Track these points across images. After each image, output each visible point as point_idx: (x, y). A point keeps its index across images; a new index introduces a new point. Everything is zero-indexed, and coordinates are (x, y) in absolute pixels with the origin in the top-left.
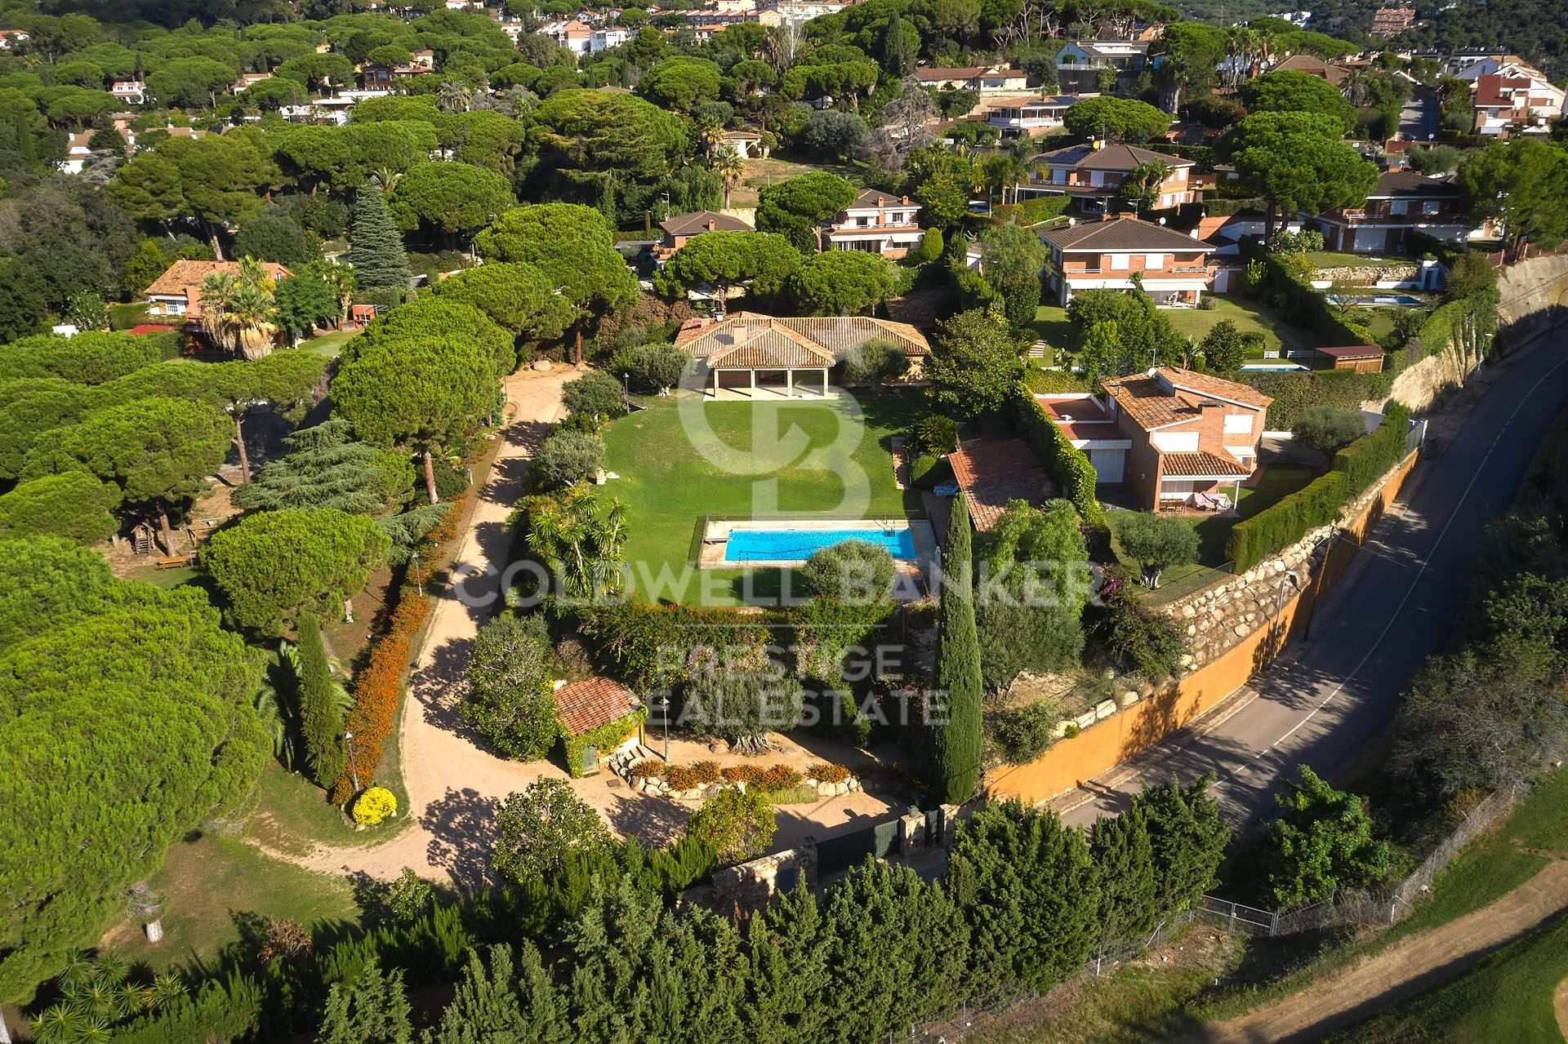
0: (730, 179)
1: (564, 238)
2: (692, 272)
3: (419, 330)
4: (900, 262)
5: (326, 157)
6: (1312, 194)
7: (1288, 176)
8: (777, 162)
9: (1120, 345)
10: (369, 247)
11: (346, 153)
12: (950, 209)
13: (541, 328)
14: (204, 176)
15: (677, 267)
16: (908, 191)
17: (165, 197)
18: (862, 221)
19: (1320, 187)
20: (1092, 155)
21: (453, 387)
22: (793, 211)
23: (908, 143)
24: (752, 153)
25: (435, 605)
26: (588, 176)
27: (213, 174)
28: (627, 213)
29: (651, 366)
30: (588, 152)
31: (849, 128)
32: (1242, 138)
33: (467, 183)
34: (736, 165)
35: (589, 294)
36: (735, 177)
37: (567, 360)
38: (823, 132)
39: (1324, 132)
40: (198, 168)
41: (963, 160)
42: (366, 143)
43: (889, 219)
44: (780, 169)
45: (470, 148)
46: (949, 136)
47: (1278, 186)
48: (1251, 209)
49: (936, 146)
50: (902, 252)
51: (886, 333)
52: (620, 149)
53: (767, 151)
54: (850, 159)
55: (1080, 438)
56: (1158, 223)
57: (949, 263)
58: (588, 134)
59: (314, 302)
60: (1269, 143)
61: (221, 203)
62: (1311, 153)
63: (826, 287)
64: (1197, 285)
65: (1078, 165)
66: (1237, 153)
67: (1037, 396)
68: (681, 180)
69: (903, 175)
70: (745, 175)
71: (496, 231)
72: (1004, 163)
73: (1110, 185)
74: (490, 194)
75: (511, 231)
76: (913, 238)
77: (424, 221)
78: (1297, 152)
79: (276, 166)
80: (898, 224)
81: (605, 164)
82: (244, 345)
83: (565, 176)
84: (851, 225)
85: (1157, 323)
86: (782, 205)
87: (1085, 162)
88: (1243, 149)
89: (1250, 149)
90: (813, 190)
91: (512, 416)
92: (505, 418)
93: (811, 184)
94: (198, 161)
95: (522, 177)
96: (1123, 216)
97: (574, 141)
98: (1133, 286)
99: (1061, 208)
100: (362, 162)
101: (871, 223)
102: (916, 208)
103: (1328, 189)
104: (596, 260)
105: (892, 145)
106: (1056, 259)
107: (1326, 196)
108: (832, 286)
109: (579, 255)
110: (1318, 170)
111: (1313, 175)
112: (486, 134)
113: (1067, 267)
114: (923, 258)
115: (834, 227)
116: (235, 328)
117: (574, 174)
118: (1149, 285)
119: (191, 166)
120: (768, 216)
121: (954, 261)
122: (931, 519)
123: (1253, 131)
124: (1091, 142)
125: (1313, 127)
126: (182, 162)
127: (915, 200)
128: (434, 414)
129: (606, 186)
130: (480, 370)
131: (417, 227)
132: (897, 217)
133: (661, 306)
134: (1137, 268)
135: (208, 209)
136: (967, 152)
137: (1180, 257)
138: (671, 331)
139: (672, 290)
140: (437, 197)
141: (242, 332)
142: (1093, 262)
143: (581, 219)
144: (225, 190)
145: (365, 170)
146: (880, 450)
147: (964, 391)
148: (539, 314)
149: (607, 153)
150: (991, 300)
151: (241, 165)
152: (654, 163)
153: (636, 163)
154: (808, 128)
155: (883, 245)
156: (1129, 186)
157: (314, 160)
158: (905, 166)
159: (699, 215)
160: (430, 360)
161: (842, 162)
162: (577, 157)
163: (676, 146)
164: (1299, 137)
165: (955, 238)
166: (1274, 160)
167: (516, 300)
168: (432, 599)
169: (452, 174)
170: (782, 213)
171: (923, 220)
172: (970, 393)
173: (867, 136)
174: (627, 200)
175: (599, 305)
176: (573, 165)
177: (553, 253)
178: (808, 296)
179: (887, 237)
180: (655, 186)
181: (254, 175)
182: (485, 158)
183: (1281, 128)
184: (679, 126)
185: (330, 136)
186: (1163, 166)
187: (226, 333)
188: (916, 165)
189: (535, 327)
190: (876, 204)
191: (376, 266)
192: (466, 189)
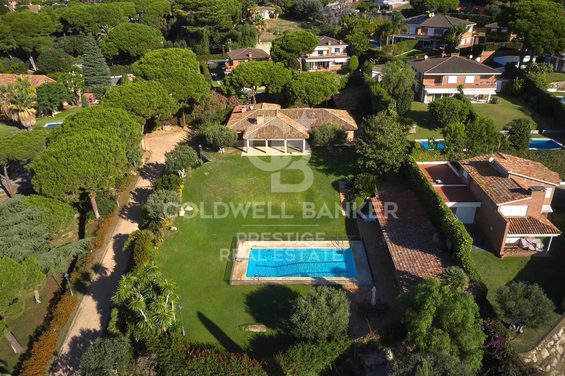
0: (260, 30)
1: (174, 67)
2: (238, 83)
3: (87, 125)
4: (339, 72)
5: (82, 20)
6: (552, 45)
7: (540, 35)
8: (282, 20)
9: (466, 136)
10: (90, 66)
11: (90, 18)
12: (362, 47)
13: (161, 115)
14: (22, 30)
15: (231, 80)
16: (341, 37)
17: (6, 40)
18: (321, 52)
19: (556, 41)
20: (428, 20)
21: (100, 162)
22: (288, 51)
23: (340, 13)
24: (271, 16)
25: (81, 301)
26: (196, 29)
27: (27, 29)
28: (215, 45)
29: (214, 139)
30: (195, 18)
31: (314, 5)
32: (513, 14)
33: (140, 33)
34: (263, 23)
35: (186, 96)
36: (263, 29)
37: (179, 124)
38: (303, 7)
39: (555, 11)
40: (19, 26)
41: (366, 21)
42: (99, 13)
43: (333, 51)
44: (283, 23)
45: (146, 15)
46: (357, 9)
47: (534, 40)
48: (506, 47)
49: (353, 14)
50: (339, 67)
51: (335, 118)
52: (210, 17)
53: (278, 15)
54: (314, 19)
55: (451, 200)
56: (468, 58)
57: (363, 76)
58: (195, 9)
59: (59, 96)
60: (528, 18)
61: (30, 42)
62: (551, 23)
63: (304, 92)
64: (491, 91)
65: (422, 25)
66: (511, 22)
67: (418, 163)
68: (238, 31)
69: (338, 28)
70: (268, 27)
71: (141, 63)
72: (389, 25)
73: (437, 35)
74: (151, 38)
75: (149, 63)
76: (344, 60)
77: (120, 51)
78: (544, 22)
79: (60, 24)
80: (338, 54)
81: (203, 24)
82: (21, 120)
83: (185, 29)
84: (315, 54)
85: (487, 124)
86: (283, 48)
87: (425, 23)
88: (514, 20)
89: (519, 21)
90: (298, 40)
91: (147, 159)
92: (143, 161)
93: (297, 37)
94: (19, 23)
95: (170, 28)
96: (453, 55)
97: (189, 13)
98: (458, 92)
99: (414, 45)
100: (98, 22)
101: (325, 53)
102: (345, 46)
103: (560, 42)
104: (189, 78)
105: (333, 13)
106: (420, 77)
107: (559, 45)
108: (307, 91)
109: (181, 76)
110: (555, 32)
111: (553, 34)
112: (153, 9)
113: (425, 82)
114: (349, 70)
115: (308, 55)
116: (17, 111)
117: (189, 28)
118: (467, 92)
119: (16, 26)
120: (276, 53)
121: (366, 75)
122: (363, 243)
123: (519, 11)
124: (428, 14)
125: (550, 9)
126: (12, 24)
127: (345, 42)
128: (88, 179)
129: (204, 34)
130: (116, 151)
131: (118, 54)
132: (337, 50)
133: (224, 99)
134: (461, 83)
135: (25, 45)
136: (367, 17)
137: (482, 77)
138: (228, 111)
139: (229, 91)
140: (126, 40)
141: (20, 113)
142: (438, 80)
143: (183, 57)
144: (33, 36)
145: (100, 26)
146: (333, 190)
147: (381, 163)
148: (159, 108)
149: (204, 19)
150: (389, 102)
151: (41, 24)
152: (226, 22)
153: (217, 23)
154: (296, 5)
155: (330, 63)
156: (448, 36)
157: (76, 21)
158: (339, 24)
159: (245, 50)
160: (87, 147)
161: (310, 20)
162: (190, 21)
163: (236, 15)
164: (544, 14)
165: (366, 63)
166: (532, 27)
167: (146, 102)
168: (79, 296)
169: (134, 29)
170: (283, 52)
171: (349, 52)
172: (383, 163)
173: (322, 9)
174: (215, 39)
175: (192, 101)
176: (189, 24)
177: (168, 75)
178: (295, 95)
179: (332, 60)
180: (227, 33)
181: (48, 29)
182: (153, 20)
183: (534, 10)
184: (238, 5)
185: (83, 10)
186: (465, 26)
187: (13, 113)
188: (345, 24)
189: (158, 114)
190: (327, 44)
191: (94, 75)
192: (140, 36)
